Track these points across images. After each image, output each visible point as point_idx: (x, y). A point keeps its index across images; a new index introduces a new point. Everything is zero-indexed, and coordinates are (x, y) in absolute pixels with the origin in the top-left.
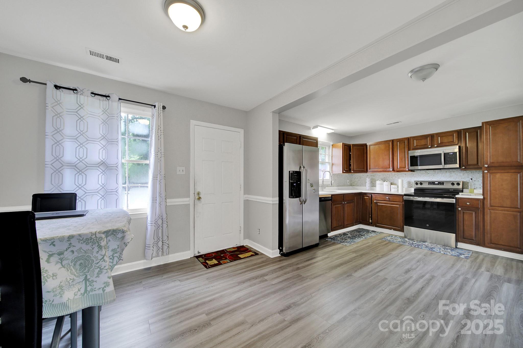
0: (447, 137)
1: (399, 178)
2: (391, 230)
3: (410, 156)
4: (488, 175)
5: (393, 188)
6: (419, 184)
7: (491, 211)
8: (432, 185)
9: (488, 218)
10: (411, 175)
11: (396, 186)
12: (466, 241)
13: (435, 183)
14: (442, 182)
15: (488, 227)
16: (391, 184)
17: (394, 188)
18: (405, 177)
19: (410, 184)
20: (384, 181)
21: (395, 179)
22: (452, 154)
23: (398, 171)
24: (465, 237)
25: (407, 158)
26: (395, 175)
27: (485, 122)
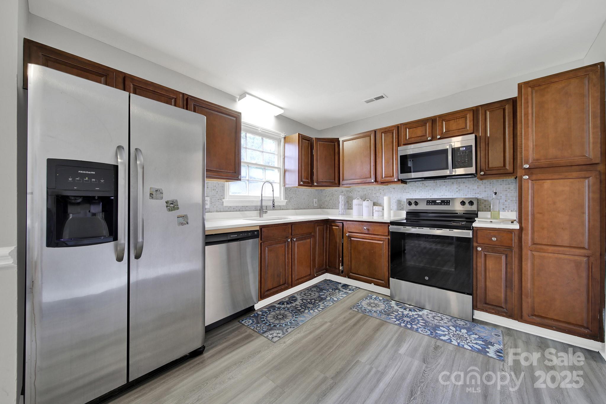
0: (456, 120)
1: (385, 195)
2: (371, 284)
3: (400, 156)
4: (528, 183)
5: (376, 211)
6: (413, 204)
7: (533, 252)
8: (432, 205)
9: (527, 266)
10: (402, 190)
11: (380, 208)
12: (490, 308)
13: (437, 202)
14: (447, 201)
15: (528, 284)
16: (374, 204)
17: (378, 211)
18: (394, 193)
19: (400, 203)
20: (364, 201)
21: (379, 197)
22: (464, 148)
23: (383, 183)
24: (487, 302)
25: (396, 159)
26: (379, 189)
27: (524, 82)
